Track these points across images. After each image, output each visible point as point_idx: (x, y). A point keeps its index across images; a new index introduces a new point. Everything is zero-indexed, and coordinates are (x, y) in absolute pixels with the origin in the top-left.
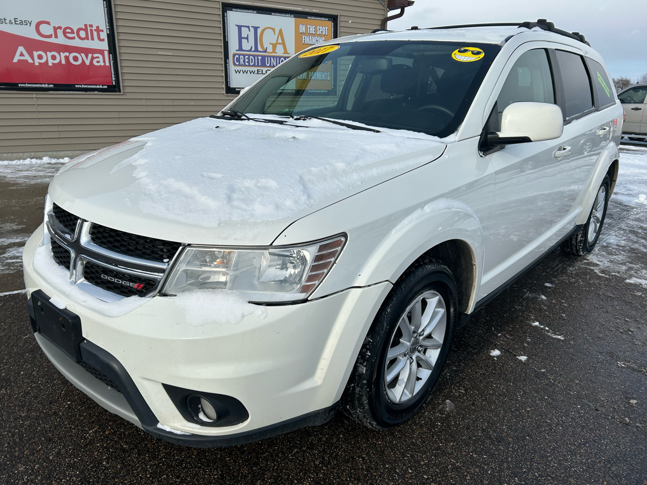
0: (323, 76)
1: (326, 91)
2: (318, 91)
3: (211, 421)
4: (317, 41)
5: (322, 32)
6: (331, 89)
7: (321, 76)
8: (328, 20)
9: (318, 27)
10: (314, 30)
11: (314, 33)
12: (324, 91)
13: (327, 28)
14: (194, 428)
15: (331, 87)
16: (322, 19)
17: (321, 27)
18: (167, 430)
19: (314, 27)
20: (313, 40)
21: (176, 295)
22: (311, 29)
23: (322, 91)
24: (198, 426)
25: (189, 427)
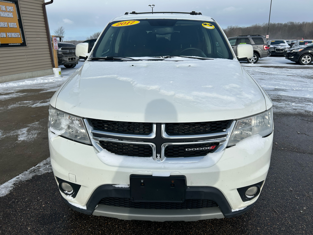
0: (16, 35)
1: (20, 44)
2: (15, 44)
3: (253, 196)
4: (8, 15)
5: (10, 9)
6: (22, 43)
7: (15, 35)
8: (12, 3)
9: (7, 7)
10: (5, 8)
11: (5, 10)
12: (18, 44)
13: (12, 7)
14: (248, 203)
15: (22, 42)
16: (8, 2)
17: (9, 7)
18: (238, 211)
19: (4, 6)
20: (6, 14)
21: (235, 145)
22: (3, 8)
23: (17, 44)
24: (249, 201)
25: (246, 204)
